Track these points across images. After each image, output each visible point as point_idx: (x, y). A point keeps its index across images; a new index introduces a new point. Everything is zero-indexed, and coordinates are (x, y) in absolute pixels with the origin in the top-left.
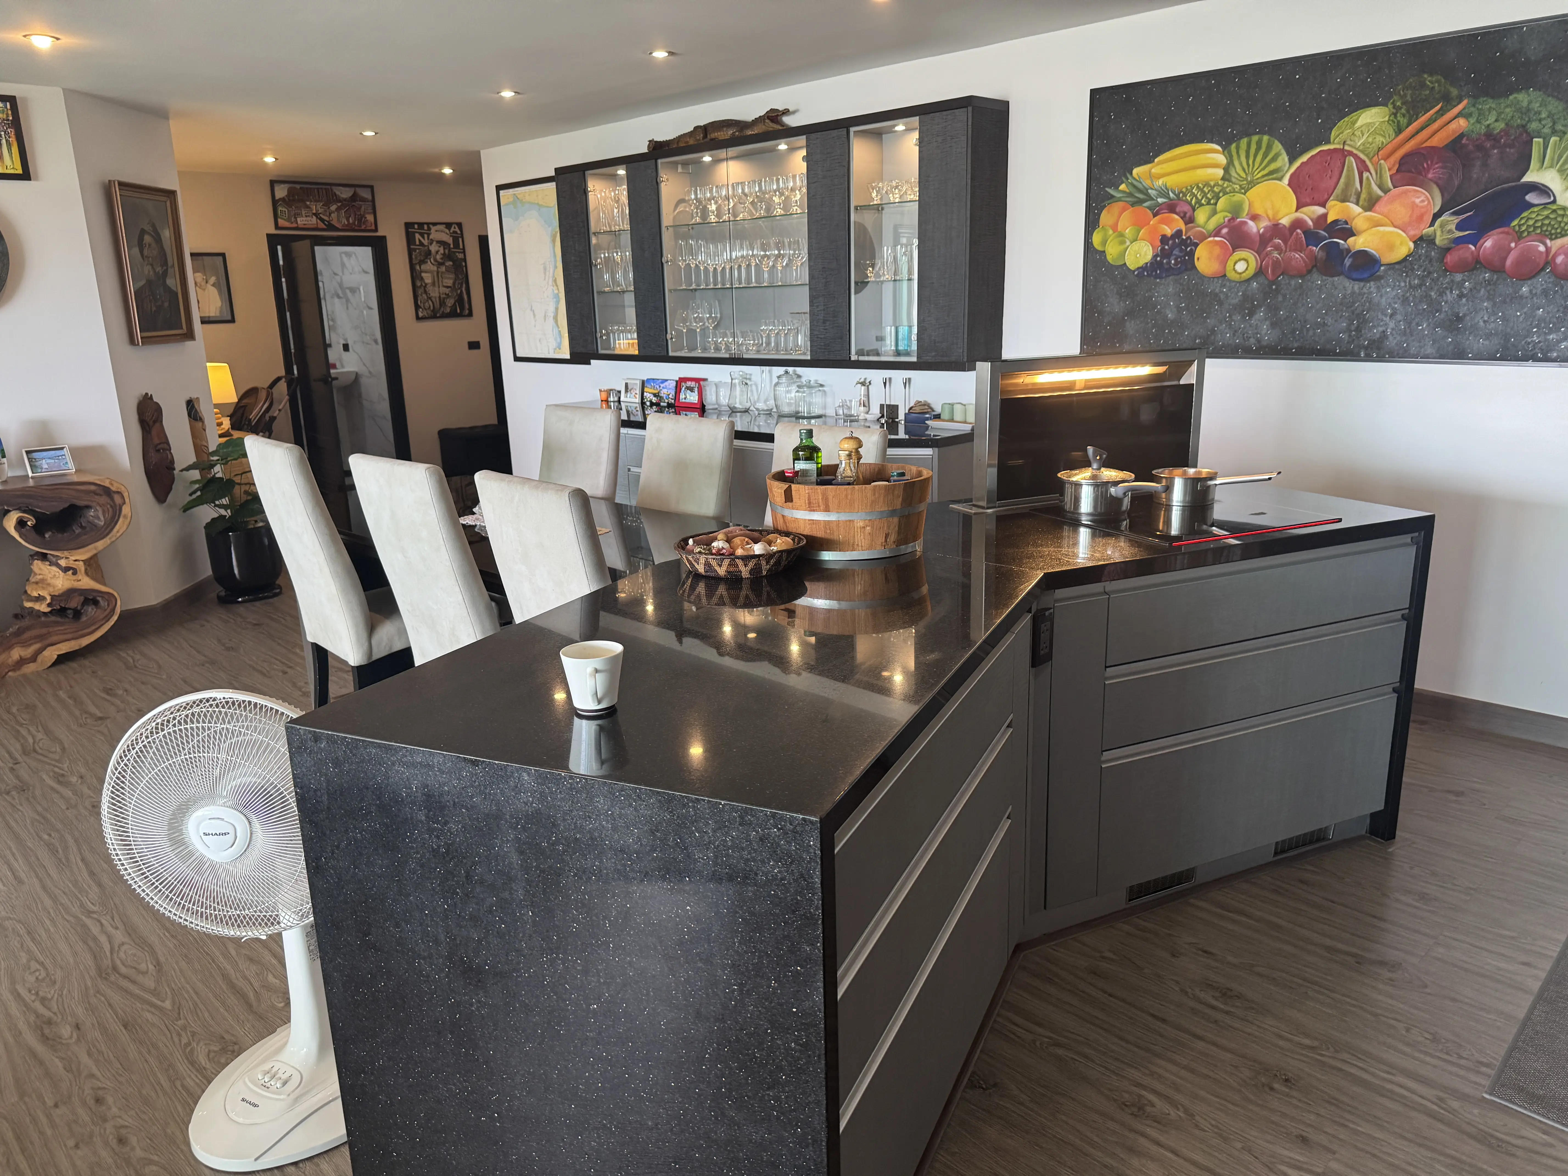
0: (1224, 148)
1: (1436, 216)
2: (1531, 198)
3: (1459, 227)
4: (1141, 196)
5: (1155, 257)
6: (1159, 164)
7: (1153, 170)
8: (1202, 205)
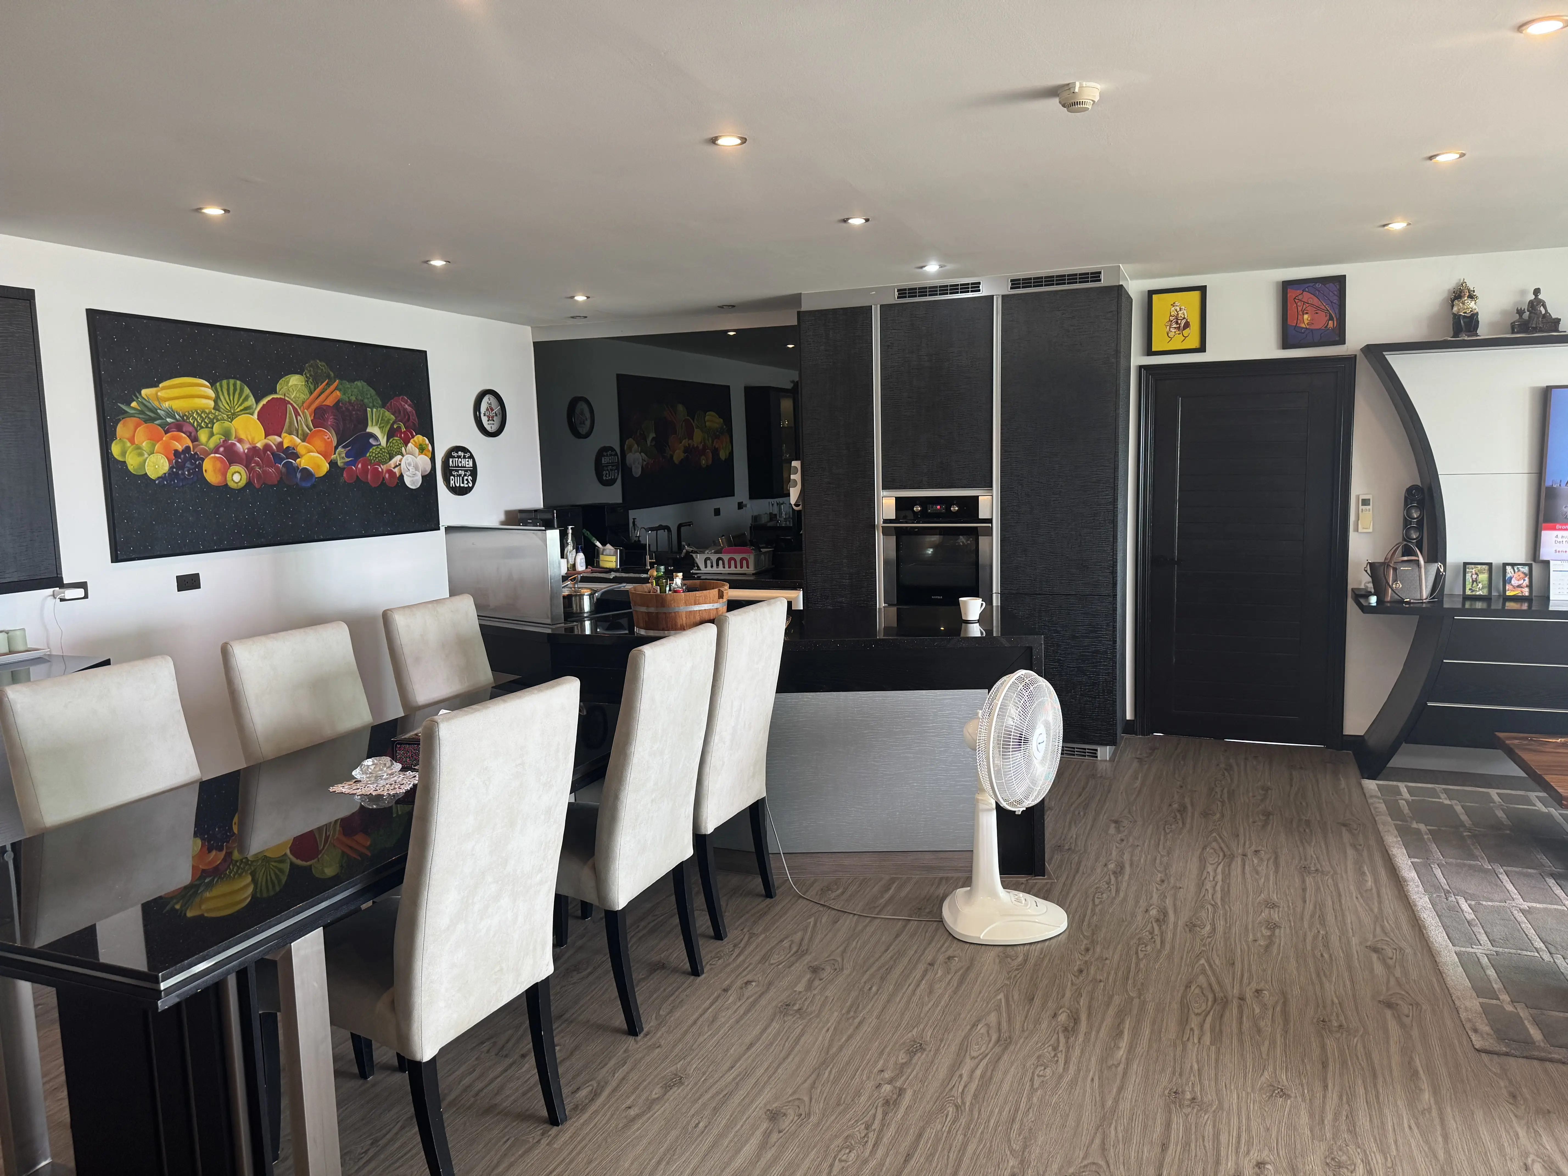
0: (213, 385)
1: (336, 448)
2: (371, 441)
3: (347, 456)
4: (151, 414)
5: (171, 468)
6: (164, 388)
7: (159, 394)
8: (202, 428)
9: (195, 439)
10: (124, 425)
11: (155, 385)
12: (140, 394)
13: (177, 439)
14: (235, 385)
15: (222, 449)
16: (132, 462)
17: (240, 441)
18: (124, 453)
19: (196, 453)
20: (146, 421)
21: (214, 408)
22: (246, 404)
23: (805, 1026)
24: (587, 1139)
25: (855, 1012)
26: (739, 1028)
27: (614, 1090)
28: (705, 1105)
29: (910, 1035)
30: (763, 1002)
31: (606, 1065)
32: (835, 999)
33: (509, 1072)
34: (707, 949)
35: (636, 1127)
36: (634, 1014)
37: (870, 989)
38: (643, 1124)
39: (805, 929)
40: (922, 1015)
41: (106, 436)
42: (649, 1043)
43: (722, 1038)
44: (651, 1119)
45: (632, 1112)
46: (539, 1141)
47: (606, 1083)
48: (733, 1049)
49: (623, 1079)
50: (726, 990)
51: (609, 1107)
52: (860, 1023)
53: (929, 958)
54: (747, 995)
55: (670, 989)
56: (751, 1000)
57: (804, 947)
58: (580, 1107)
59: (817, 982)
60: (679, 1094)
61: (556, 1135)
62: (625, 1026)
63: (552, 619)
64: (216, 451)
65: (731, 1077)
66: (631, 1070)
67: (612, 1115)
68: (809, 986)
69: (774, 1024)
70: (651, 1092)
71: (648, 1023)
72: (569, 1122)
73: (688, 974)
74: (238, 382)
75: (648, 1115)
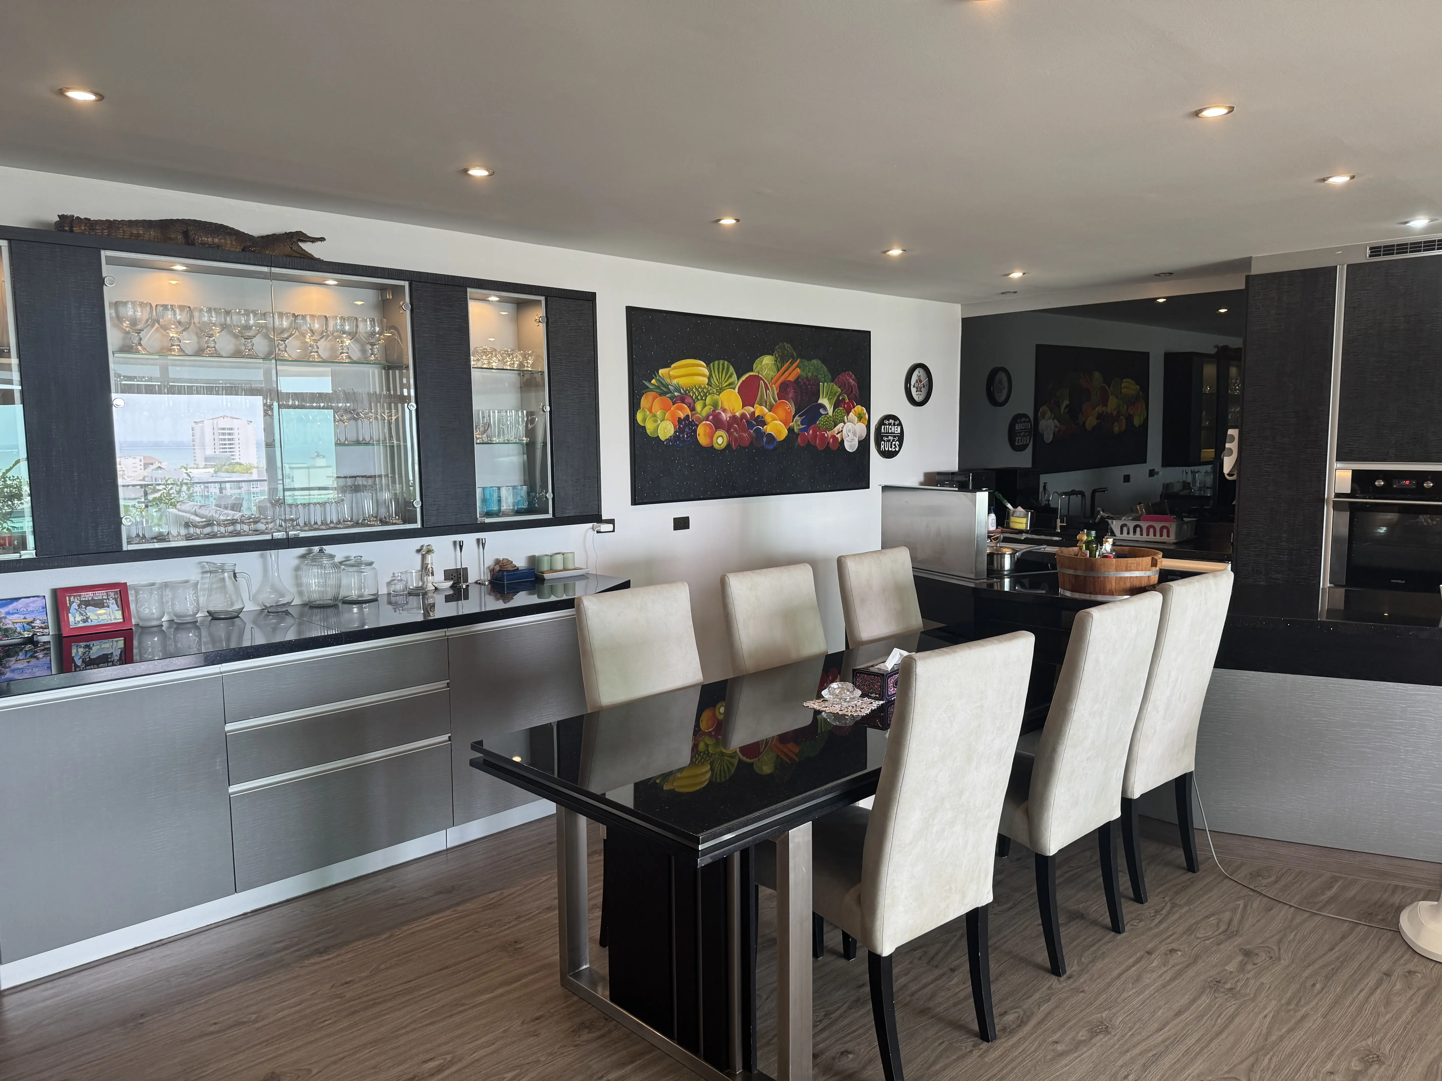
0: (708, 365)
1: (794, 417)
2: (821, 410)
3: (802, 423)
4: (664, 389)
5: (675, 432)
6: (674, 369)
7: (671, 373)
8: (698, 400)
9: (693, 409)
10: (646, 398)
11: (668, 366)
12: (658, 373)
13: (681, 409)
14: (723, 365)
15: (711, 417)
16: (650, 427)
17: (724, 410)
18: (644, 420)
19: (693, 420)
20: (661, 394)
21: (708, 384)
22: (731, 380)
23: (1239, 1007)
24: (1017, 1062)
25: (1297, 1005)
26: (1166, 993)
27: (1040, 1023)
28: (1133, 1061)
29: (1364, 1043)
30: (1191, 972)
31: (1030, 997)
32: (1273, 987)
33: (940, 981)
34: (1128, 909)
35: (1064, 1062)
36: (1059, 956)
37: (1314, 985)
38: (1071, 1062)
39: (1234, 910)
40: (1378, 1026)
41: (634, 406)
42: (1073, 987)
43: (1148, 998)
44: (1079, 1059)
45: (1060, 1048)
46: (971, 1051)
47: (1033, 1014)
48: (1161, 1011)
49: (1049, 1013)
50: (1149, 953)
51: (1037, 1038)
52: (1303, 1018)
53: (1385, 968)
54: (1172, 962)
55: (1091, 939)
56: (1177, 968)
57: (1234, 927)
58: (1008, 1030)
59: (1250, 967)
60: (1106, 1042)
61: (987, 1051)
62: (1048, 965)
63: (976, 575)
64: (707, 419)
65: (1160, 1039)
66: (1056, 1007)
67: (1040, 1045)
68: (1242, 968)
69: (1204, 998)
70: (1078, 1033)
71: (1071, 967)
72: (998, 1042)
73: (1108, 929)
74: (726, 363)
75: (1076, 1055)
